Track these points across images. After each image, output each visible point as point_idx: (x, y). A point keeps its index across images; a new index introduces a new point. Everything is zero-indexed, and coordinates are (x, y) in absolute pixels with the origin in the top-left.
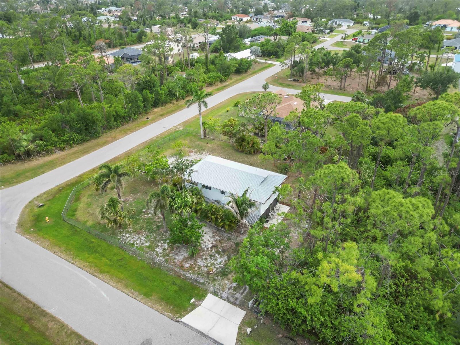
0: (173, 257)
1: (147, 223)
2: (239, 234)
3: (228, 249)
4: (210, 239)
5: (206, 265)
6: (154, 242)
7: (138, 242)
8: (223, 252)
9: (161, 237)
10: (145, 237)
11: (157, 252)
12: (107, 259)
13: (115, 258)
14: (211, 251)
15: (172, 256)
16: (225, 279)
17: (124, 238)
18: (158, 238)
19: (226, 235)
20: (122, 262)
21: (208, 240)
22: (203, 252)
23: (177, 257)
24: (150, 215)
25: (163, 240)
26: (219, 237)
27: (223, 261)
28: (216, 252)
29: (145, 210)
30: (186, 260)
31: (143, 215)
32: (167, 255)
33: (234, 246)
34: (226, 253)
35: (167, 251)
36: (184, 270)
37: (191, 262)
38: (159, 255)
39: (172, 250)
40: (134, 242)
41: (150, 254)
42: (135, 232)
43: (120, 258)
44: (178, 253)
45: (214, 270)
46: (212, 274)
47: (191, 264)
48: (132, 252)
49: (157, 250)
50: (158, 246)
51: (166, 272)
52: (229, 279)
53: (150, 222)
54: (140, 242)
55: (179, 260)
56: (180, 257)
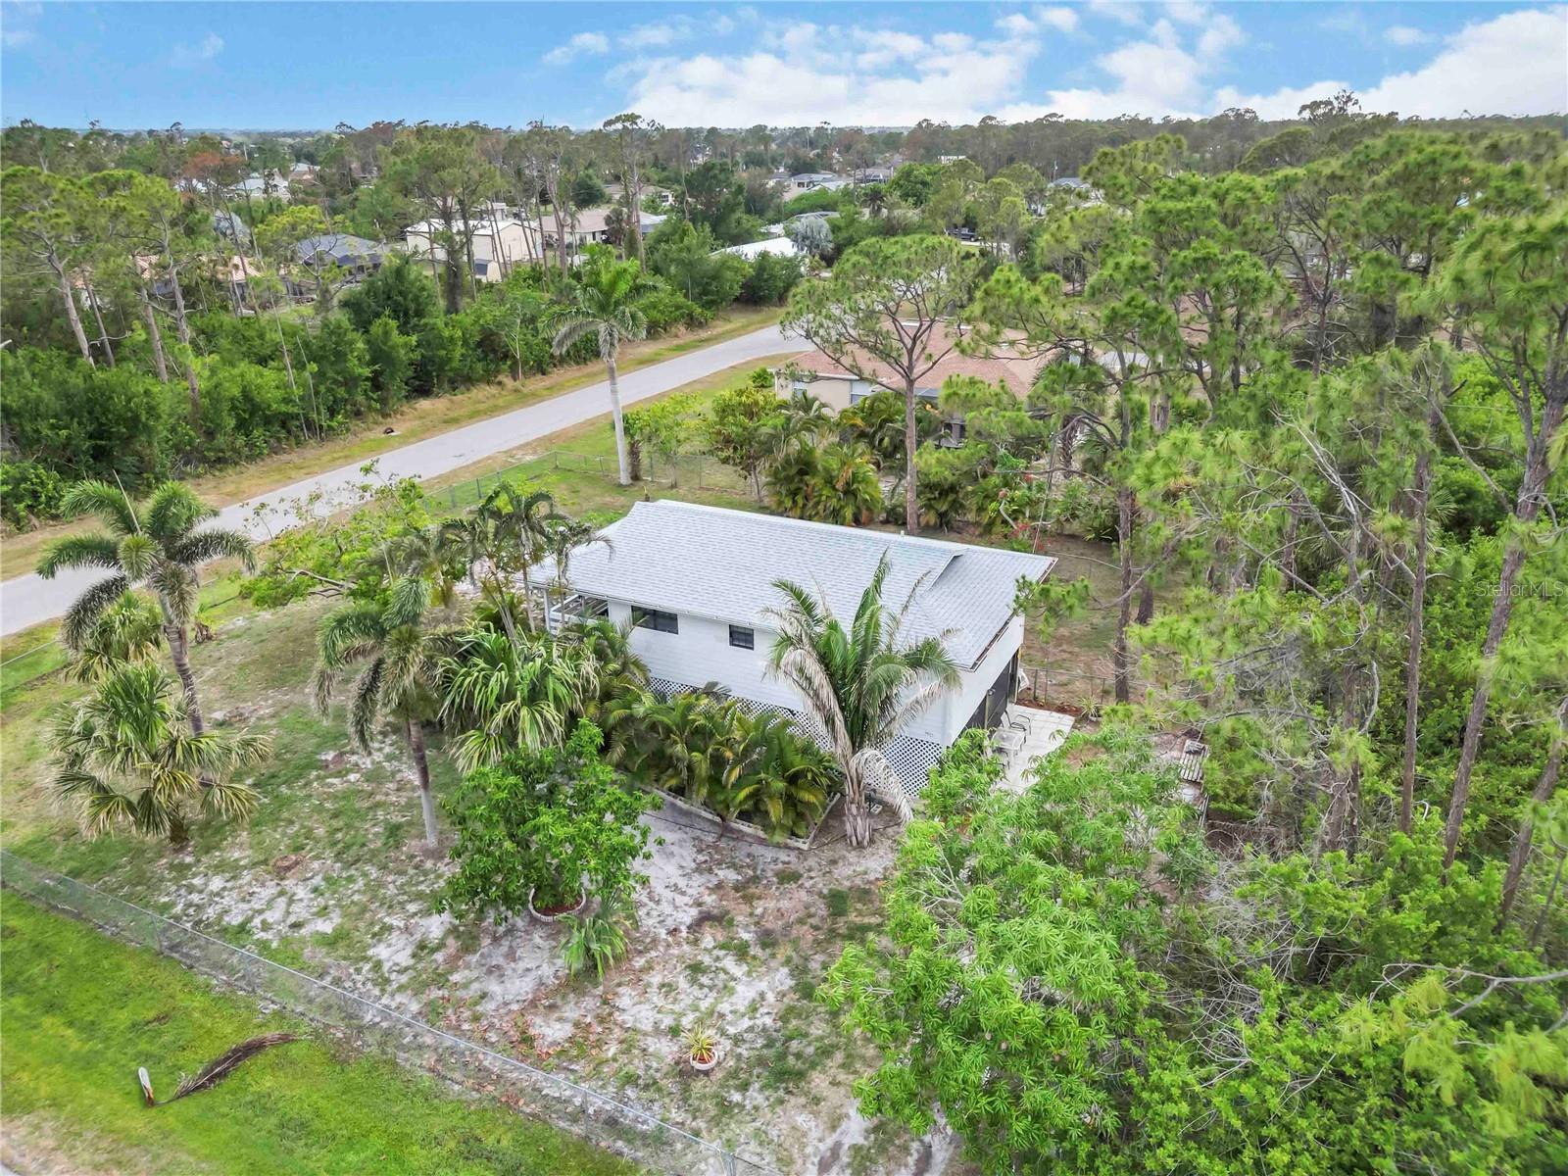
0: (475, 986)
1: (335, 816)
2: (840, 849)
3: (788, 926)
4: (682, 883)
5: (667, 1022)
6: (364, 910)
7: (271, 916)
8: (764, 946)
9: (409, 883)
10: (315, 890)
11: (378, 965)
12: (71, 1024)
13: (123, 1017)
14: (696, 942)
15: (466, 986)
16: (793, 1100)
17: (195, 898)
18: (392, 890)
19: (769, 854)
20: (159, 1034)
21: (676, 888)
22: (647, 950)
23: (494, 987)
24: (352, 777)
25: (419, 896)
26: (733, 866)
27: (771, 997)
28: (722, 947)
29: (330, 756)
30: (545, 1001)
31: (318, 778)
32: (440, 979)
33: (821, 909)
34: (784, 951)
35: (439, 957)
36: (540, 1062)
37: (579, 1009)
38: (387, 981)
39: (468, 948)
40: (249, 920)
41: (337, 981)
42: (265, 862)
43: (152, 1015)
44: (501, 961)
45: (718, 1053)
46: (706, 1073)
47: (577, 1025)
48: (232, 971)
49: (381, 951)
50: (390, 929)
51: (427, 1080)
52: (817, 1100)
53: (346, 811)
54: (288, 913)
55: (506, 1004)
56: (518, 987)
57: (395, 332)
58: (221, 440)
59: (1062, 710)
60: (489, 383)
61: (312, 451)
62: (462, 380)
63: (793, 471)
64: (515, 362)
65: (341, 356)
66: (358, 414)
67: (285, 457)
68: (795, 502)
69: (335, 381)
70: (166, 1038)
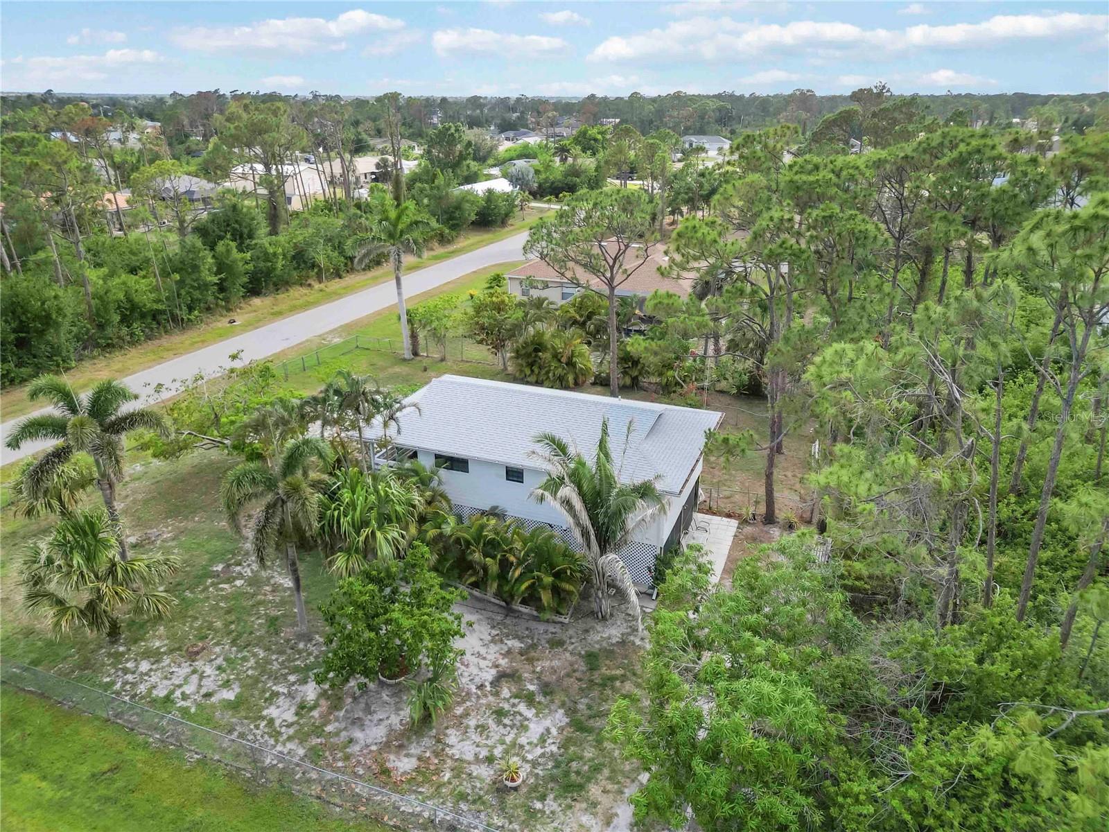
0: (344, 734)
1: (229, 612)
2: (590, 622)
3: (559, 679)
4: (483, 651)
5: (484, 753)
6: (257, 681)
7: (189, 689)
8: (545, 694)
9: (289, 660)
10: (219, 668)
11: (271, 722)
12: (44, 778)
13: (84, 770)
14: (497, 694)
15: (337, 734)
16: (578, 805)
17: (129, 677)
18: (276, 666)
19: (541, 627)
20: (114, 781)
21: (479, 655)
22: (464, 701)
23: (358, 734)
24: (238, 583)
25: (296, 670)
26: (517, 637)
27: (554, 731)
28: (516, 697)
29: (220, 567)
30: (398, 741)
31: (213, 584)
32: (318, 731)
33: (582, 666)
34: (559, 697)
35: (315, 713)
36: (396, 787)
37: (421, 747)
38: (280, 733)
39: (335, 707)
40: (172, 692)
41: (242, 736)
42: (179, 649)
43: (106, 767)
44: (361, 714)
45: (523, 774)
46: (516, 789)
47: (420, 759)
48: (163, 731)
49: (272, 712)
50: (277, 694)
51: (316, 805)
52: (594, 805)
53: (237, 609)
54: (200, 686)
55: (367, 746)
56: (374, 733)
57: (235, 250)
58: (109, 331)
59: (729, 516)
60: (301, 285)
61: (178, 339)
62: (282, 284)
63: (530, 349)
64: (320, 269)
65: (195, 268)
66: (208, 309)
67: (156, 342)
68: (532, 371)
69: (192, 287)
70: (119, 784)
